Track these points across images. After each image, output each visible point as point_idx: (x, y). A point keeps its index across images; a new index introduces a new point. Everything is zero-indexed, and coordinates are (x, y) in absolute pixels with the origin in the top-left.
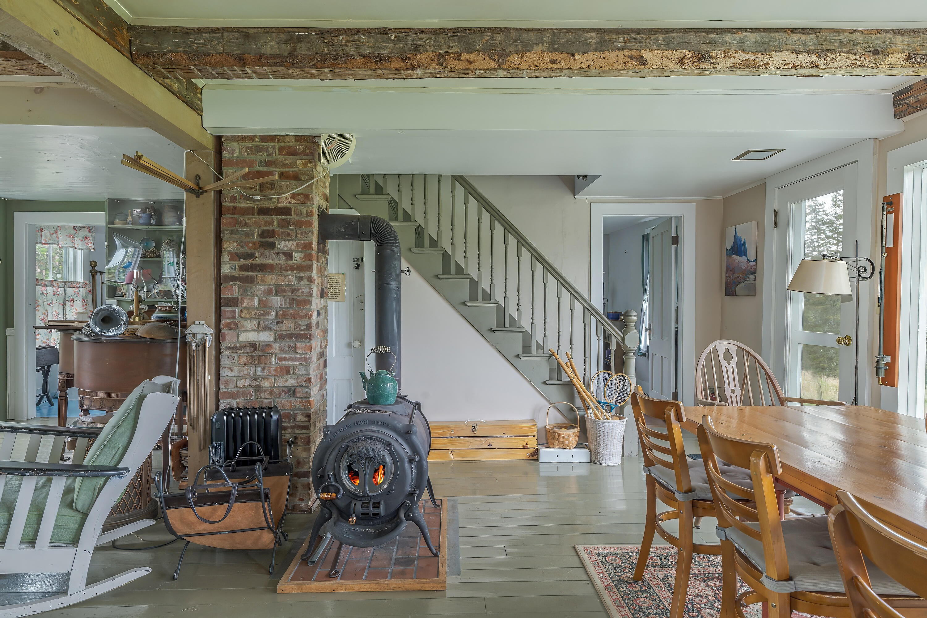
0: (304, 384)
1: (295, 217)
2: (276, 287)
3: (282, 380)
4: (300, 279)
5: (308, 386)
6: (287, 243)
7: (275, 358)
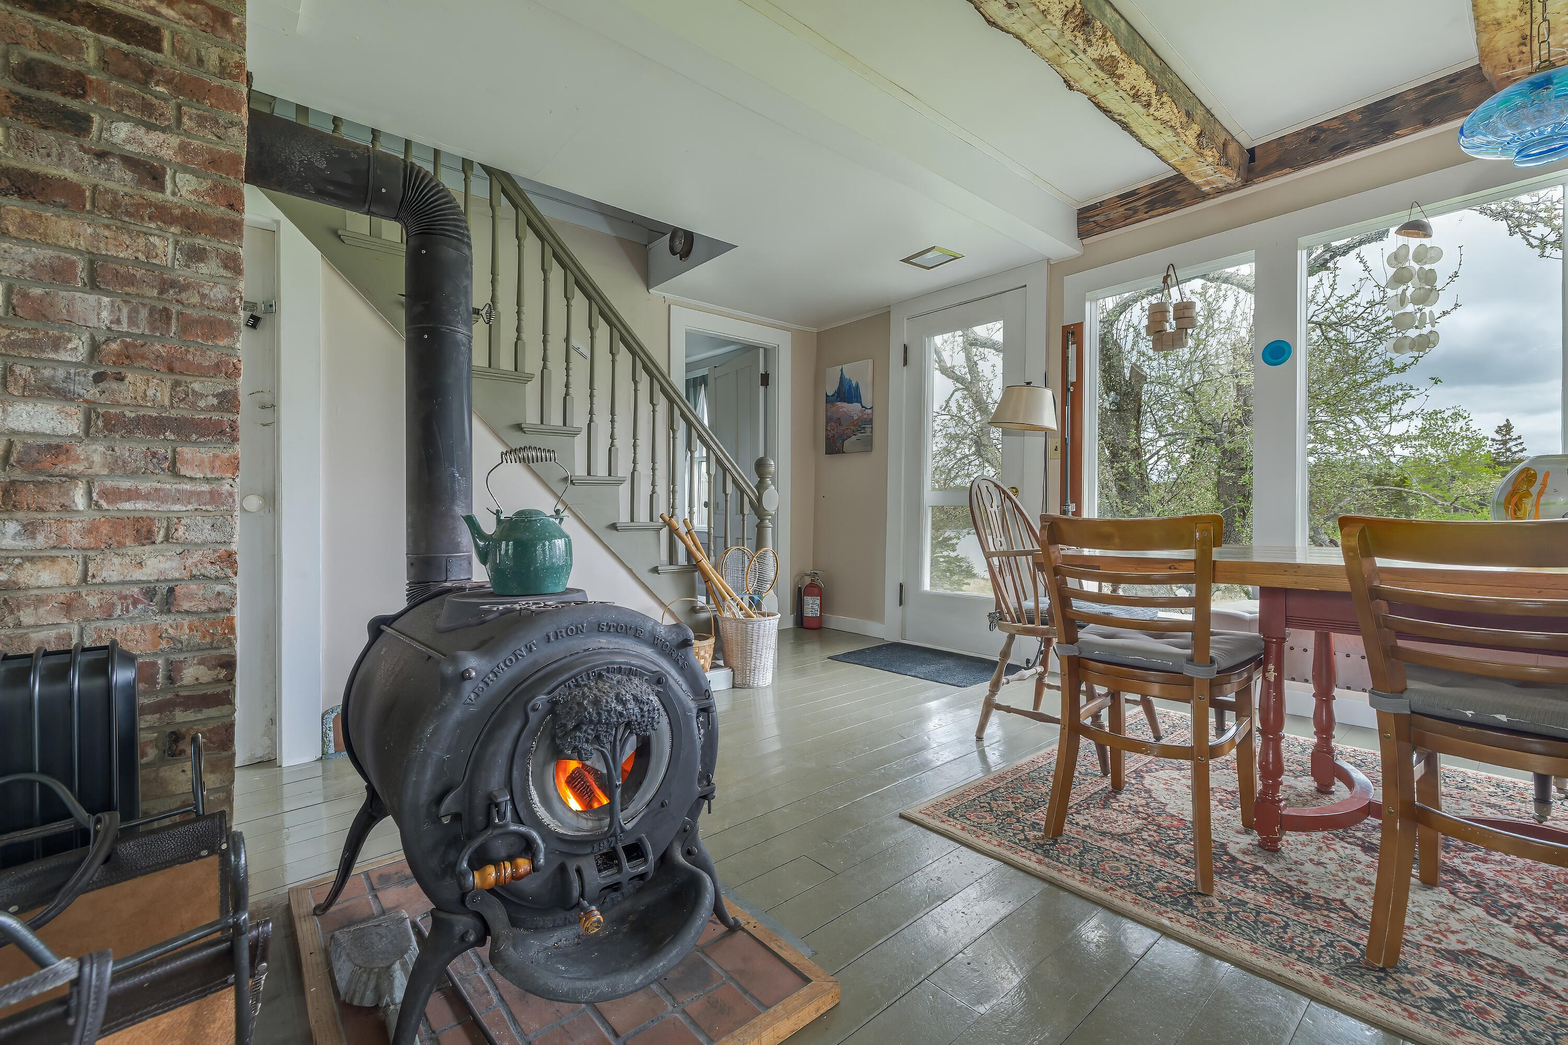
0: (211, 570)
1: (175, 61)
2: (91, 262)
3: (116, 560)
4: (196, 255)
5: (227, 577)
6: (141, 131)
7: (89, 493)
